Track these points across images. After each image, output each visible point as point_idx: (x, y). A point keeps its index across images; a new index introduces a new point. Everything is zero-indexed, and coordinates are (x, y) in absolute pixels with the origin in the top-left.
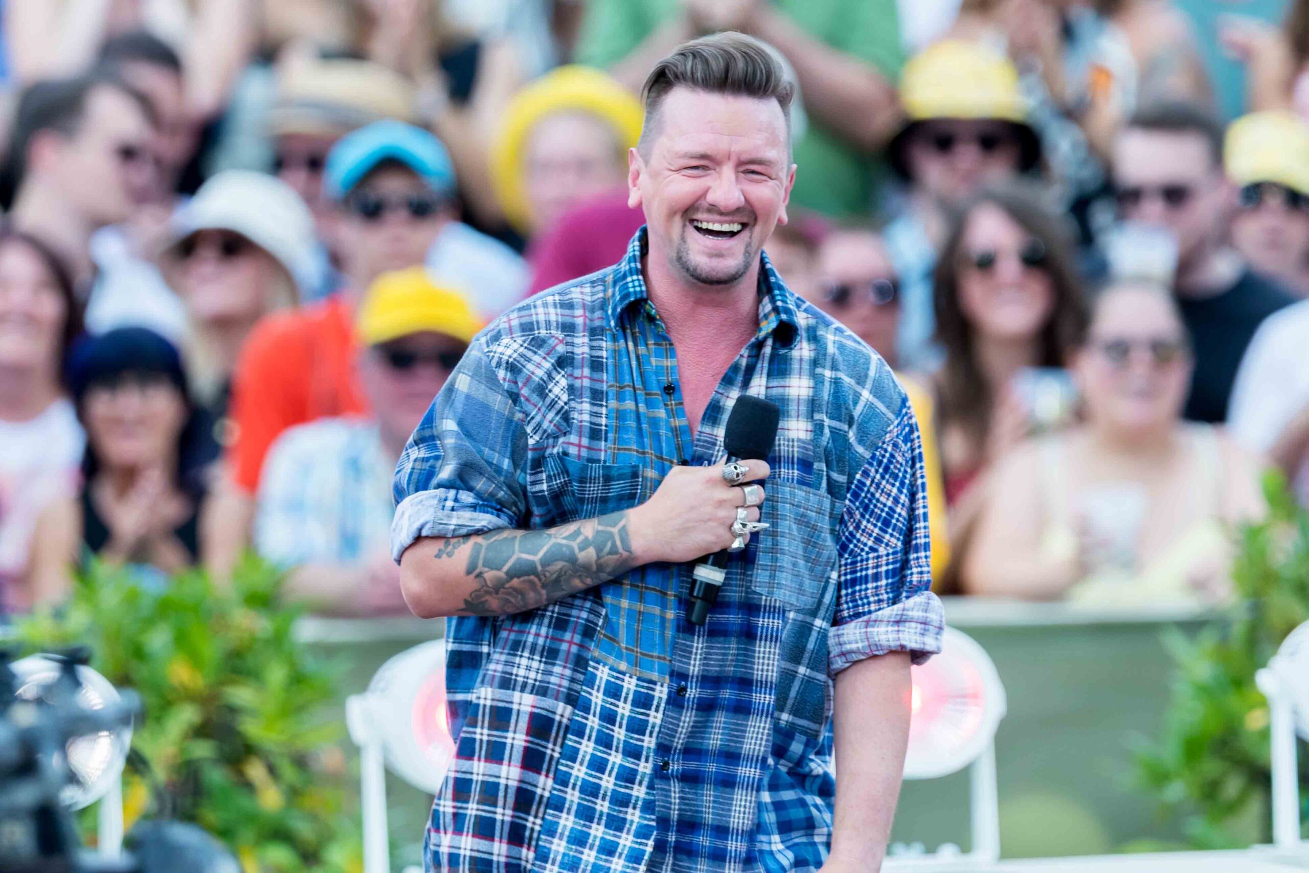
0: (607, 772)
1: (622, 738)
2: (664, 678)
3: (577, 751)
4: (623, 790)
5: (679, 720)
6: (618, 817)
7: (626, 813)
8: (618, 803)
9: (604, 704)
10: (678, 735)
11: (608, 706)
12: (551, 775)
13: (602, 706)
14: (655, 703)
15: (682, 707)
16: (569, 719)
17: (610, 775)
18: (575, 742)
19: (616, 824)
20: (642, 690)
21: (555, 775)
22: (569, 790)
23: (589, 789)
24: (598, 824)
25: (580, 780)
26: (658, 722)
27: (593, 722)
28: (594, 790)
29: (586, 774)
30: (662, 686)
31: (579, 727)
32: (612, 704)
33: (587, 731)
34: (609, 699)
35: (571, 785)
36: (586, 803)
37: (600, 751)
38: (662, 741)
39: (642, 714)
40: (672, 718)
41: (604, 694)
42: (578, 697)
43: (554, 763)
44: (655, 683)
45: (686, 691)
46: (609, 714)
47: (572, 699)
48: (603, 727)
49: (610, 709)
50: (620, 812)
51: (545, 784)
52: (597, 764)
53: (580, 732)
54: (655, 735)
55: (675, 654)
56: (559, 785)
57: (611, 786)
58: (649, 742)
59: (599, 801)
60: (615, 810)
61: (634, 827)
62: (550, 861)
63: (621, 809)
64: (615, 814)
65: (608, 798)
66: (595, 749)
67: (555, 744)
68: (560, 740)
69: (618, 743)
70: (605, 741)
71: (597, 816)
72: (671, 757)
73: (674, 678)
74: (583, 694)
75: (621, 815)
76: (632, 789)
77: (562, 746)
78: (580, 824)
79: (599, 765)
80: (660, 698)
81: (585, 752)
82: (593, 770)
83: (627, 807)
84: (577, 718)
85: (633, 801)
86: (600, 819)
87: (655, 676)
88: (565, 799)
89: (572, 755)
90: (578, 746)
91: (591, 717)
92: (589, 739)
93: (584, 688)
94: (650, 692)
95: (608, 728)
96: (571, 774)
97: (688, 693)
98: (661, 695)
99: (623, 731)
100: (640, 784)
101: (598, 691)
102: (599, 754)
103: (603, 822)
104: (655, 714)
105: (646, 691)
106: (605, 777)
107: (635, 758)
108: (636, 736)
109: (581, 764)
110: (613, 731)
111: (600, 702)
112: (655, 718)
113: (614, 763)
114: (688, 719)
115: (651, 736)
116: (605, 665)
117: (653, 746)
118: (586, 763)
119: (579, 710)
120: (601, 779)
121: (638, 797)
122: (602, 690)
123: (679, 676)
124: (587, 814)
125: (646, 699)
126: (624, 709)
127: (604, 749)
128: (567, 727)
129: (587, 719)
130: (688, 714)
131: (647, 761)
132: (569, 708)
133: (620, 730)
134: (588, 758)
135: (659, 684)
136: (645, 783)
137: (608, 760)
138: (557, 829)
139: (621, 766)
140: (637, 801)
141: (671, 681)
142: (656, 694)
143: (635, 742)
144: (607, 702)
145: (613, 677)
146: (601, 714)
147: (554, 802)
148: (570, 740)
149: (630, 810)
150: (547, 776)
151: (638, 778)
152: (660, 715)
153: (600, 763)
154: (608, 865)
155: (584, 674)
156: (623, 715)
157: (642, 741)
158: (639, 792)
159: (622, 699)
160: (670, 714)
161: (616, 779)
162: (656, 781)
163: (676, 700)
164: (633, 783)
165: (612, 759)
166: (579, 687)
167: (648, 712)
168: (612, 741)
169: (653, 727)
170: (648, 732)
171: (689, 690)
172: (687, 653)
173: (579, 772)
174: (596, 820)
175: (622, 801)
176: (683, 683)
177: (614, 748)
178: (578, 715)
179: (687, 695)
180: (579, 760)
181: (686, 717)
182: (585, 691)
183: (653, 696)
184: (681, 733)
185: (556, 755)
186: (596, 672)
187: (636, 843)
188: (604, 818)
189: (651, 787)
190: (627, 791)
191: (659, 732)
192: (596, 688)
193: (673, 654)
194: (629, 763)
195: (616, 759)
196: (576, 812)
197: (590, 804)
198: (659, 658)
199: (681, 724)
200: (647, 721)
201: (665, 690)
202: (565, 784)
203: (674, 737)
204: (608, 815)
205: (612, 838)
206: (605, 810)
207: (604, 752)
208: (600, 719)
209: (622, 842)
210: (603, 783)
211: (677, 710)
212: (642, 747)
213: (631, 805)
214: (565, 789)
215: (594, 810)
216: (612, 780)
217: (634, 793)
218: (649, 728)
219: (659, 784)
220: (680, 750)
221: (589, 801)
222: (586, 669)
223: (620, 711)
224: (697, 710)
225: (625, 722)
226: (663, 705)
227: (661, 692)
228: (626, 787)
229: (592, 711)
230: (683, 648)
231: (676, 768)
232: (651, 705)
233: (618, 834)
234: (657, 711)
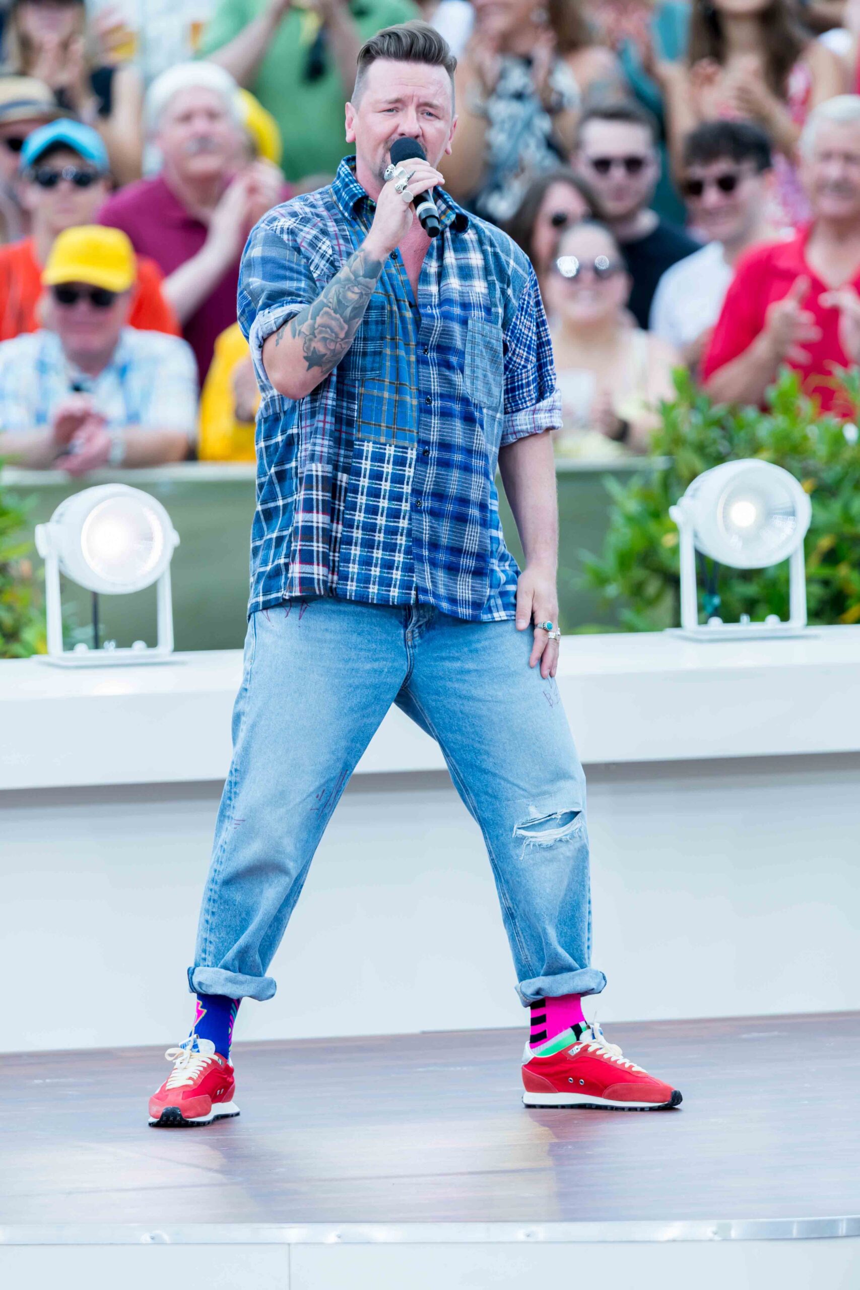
0: (380, 514)
1: (388, 488)
2: (413, 444)
3: (356, 503)
4: (392, 524)
5: (426, 473)
6: (391, 543)
7: (396, 539)
8: (390, 533)
9: (372, 468)
10: (426, 483)
11: (375, 468)
12: (340, 522)
13: (370, 469)
14: (408, 462)
15: (427, 463)
16: (346, 483)
17: (382, 516)
18: (353, 497)
19: (391, 548)
20: (399, 454)
21: (343, 522)
22: (355, 530)
23: (369, 527)
24: (378, 549)
25: (361, 522)
26: (412, 474)
27: (364, 482)
28: (372, 528)
29: (365, 517)
30: (412, 450)
31: (354, 487)
32: (378, 466)
33: (360, 489)
34: (376, 464)
35: (355, 527)
36: (367, 537)
37: (371, 501)
38: (415, 487)
39: (400, 470)
40: (421, 471)
41: (372, 461)
42: (350, 468)
43: (341, 514)
44: (407, 448)
45: (429, 453)
46: (377, 474)
47: (347, 470)
48: (373, 483)
49: (377, 470)
50: (392, 539)
51: (337, 528)
52: (372, 510)
53: (355, 490)
54: (410, 483)
55: (421, 428)
56: (347, 528)
57: (384, 523)
58: (407, 489)
59: (377, 534)
60: (388, 539)
61: (403, 548)
62: (350, 580)
63: (392, 537)
64: (389, 541)
65: (383, 531)
66: (367, 500)
67: (340, 501)
68: (342, 498)
69: (385, 493)
70: (375, 493)
71: (376, 544)
72: (423, 498)
73: (421, 445)
74: (354, 464)
75: (393, 541)
76: (399, 522)
77: (344, 502)
78: (365, 552)
79: (373, 510)
80: (411, 458)
81: (361, 503)
82: (369, 514)
83: (397, 535)
84: (352, 481)
85: (400, 531)
86: (378, 546)
87: (406, 444)
88: (352, 537)
89: (353, 507)
90: (356, 500)
91: (362, 479)
92: (362, 494)
93: (354, 460)
94: (405, 455)
95: (376, 484)
96: (354, 519)
97: (431, 454)
98: (412, 456)
99: (388, 484)
100: (404, 518)
101: (366, 459)
102: (371, 503)
103: (381, 547)
104: (409, 469)
105: (401, 454)
106: (379, 517)
107: (398, 501)
108: (398, 485)
109: (360, 512)
110: (381, 485)
111: (368, 467)
112: (409, 472)
113: (383, 507)
114: (431, 472)
115: (408, 484)
116: (368, 442)
117: (409, 491)
118: (363, 511)
119: (353, 476)
120: (376, 519)
121: (403, 528)
122: (369, 459)
123: (424, 443)
124: (369, 544)
125: (402, 460)
126: (388, 469)
127: (374, 499)
128: (346, 488)
129: (359, 481)
130: (432, 468)
131: (406, 502)
132: (345, 476)
133: (386, 483)
134: (364, 507)
135: (410, 448)
136: (407, 517)
137: (379, 506)
138: (350, 557)
139: (388, 508)
140: (403, 530)
141: (418, 446)
142: (409, 456)
143: (398, 490)
144: (375, 466)
145: (377, 448)
146: (370, 475)
147: (345, 540)
148: (349, 497)
149: (399, 537)
150: (338, 523)
151: (402, 514)
152: (412, 470)
153: (374, 509)
154: (390, 576)
155: (351, 451)
156: (388, 473)
157: (403, 488)
158: (403, 524)
159: (386, 462)
160: (419, 468)
161: (387, 517)
162: (413, 514)
163: (423, 459)
164: (399, 518)
165: (381, 505)
166: (350, 460)
167: (404, 468)
168: (381, 492)
169: (409, 478)
170: (405, 482)
171: (431, 452)
172: (428, 427)
173: (360, 517)
174: (376, 547)
175: (392, 531)
176: (427, 447)
177: (382, 497)
178: (352, 479)
179: (430, 456)
180: (358, 509)
181: (430, 470)
182: (355, 462)
183: (407, 457)
184: (428, 481)
185: (342, 508)
186: (362, 448)
187: (408, 558)
188: (381, 545)
189: (410, 519)
190: (396, 524)
191: (413, 481)
192: (364, 458)
193: (418, 428)
194: (394, 505)
195: (384, 504)
196: (361, 544)
197: (370, 537)
198: (410, 431)
199: (428, 475)
200: (405, 475)
201: (415, 452)
202: (352, 527)
203: (424, 484)
204: (384, 542)
205: (389, 558)
206: (382, 539)
207: (374, 501)
208: (370, 478)
209: (396, 559)
210: (378, 522)
211: (424, 465)
212: (403, 492)
213: (399, 534)
214: (352, 530)
215: (374, 540)
216: (384, 518)
217: (401, 525)
218: (406, 480)
219: (415, 516)
220: (429, 493)
221: (369, 535)
222: (353, 447)
223: (385, 470)
224: (437, 465)
225: (389, 477)
226: (414, 463)
227: (412, 454)
228: (395, 522)
229: (362, 475)
230: (426, 423)
231: (426, 505)
232: (406, 464)
233: (393, 554)
234: (410, 467)
